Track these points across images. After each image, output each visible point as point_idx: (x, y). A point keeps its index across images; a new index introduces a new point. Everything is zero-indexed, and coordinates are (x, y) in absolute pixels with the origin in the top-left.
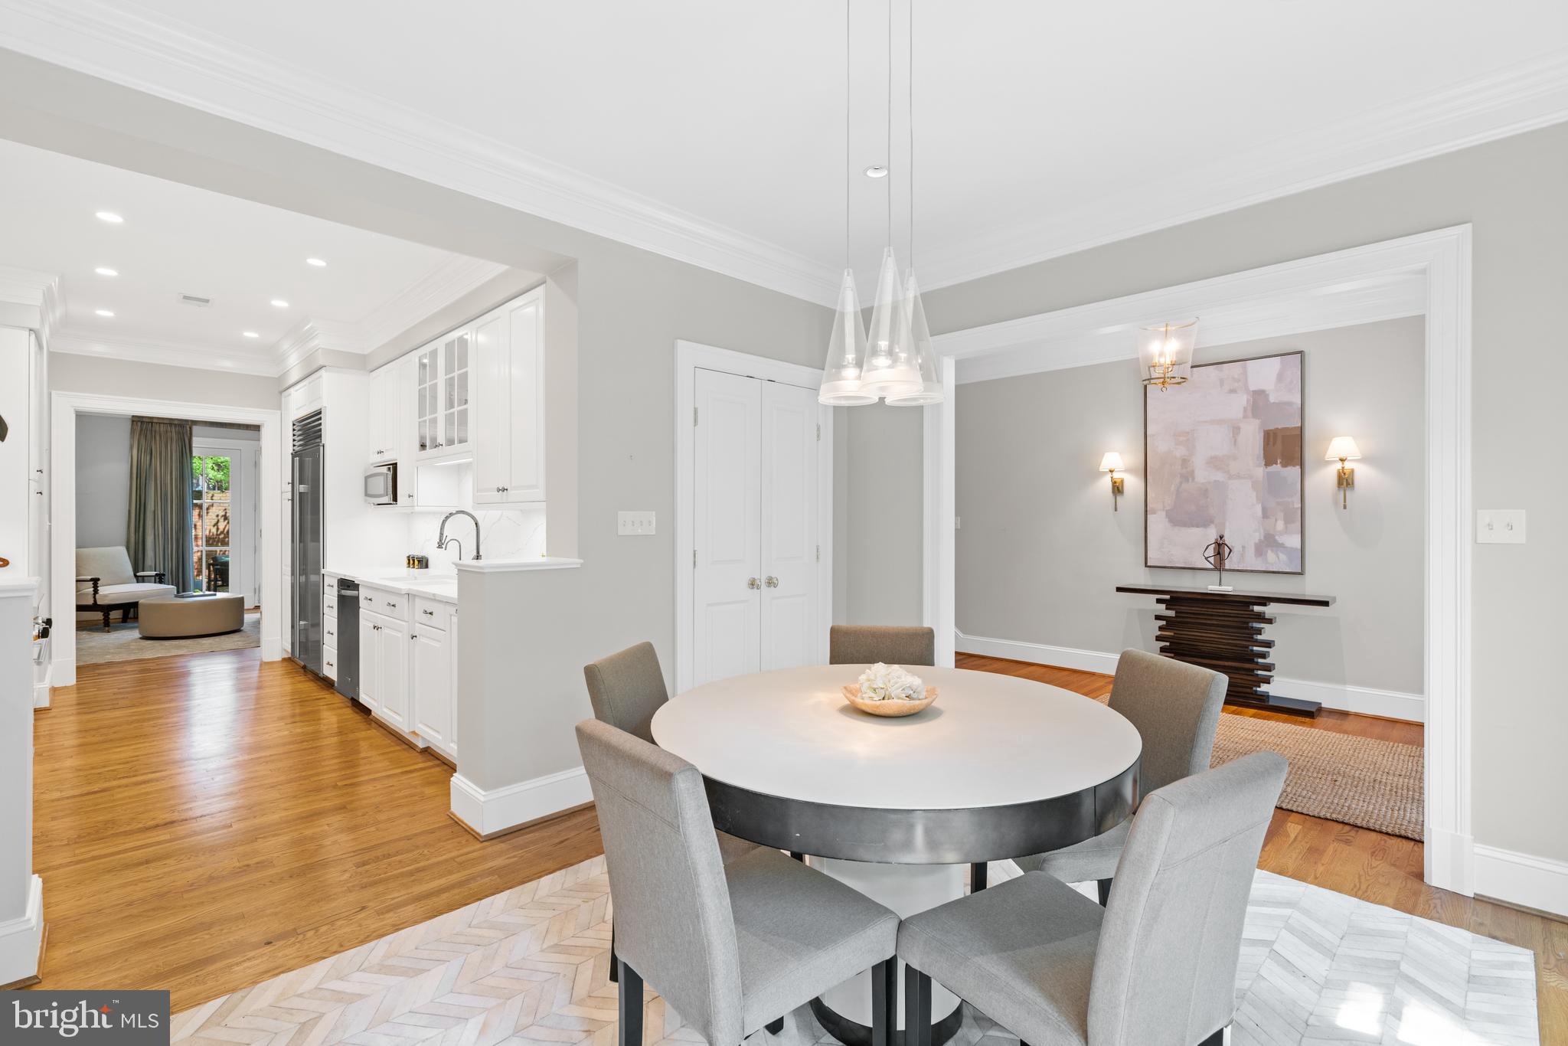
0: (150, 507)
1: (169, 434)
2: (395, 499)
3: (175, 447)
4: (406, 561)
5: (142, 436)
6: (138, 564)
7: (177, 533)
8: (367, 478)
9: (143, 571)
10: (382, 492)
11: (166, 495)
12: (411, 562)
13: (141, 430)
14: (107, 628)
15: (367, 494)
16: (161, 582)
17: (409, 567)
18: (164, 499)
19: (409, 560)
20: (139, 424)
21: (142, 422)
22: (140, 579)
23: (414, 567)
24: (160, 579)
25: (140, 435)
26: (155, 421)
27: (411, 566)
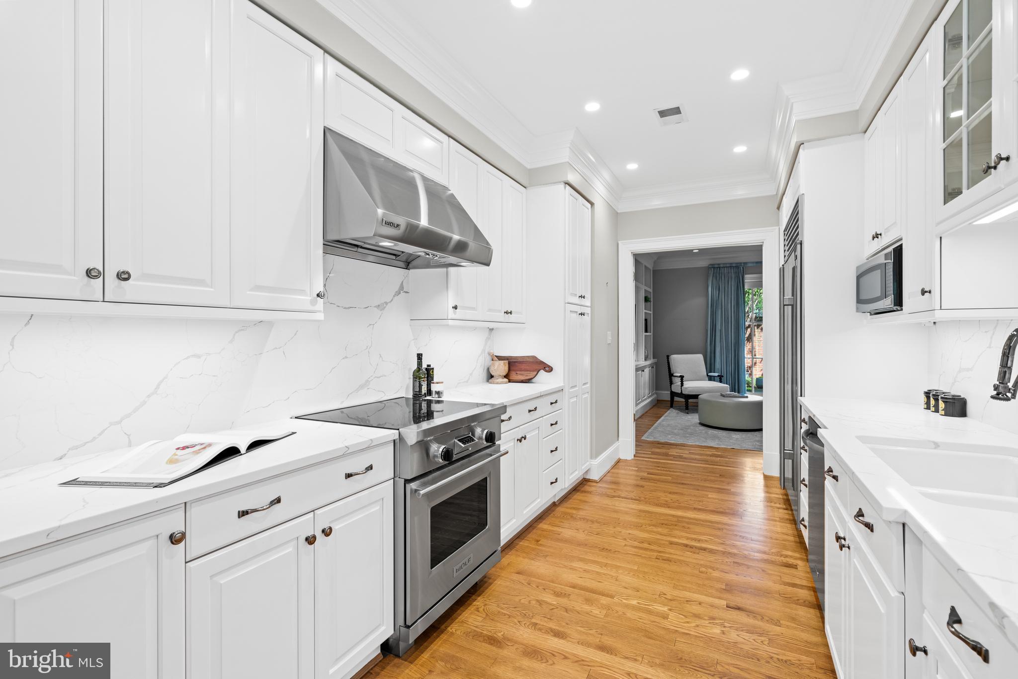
0: (718, 327)
1: (730, 275)
2: (899, 302)
3: (733, 283)
4: (923, 399)
5: (714, 278)
6: (710, 367)
7: (735, 347)
8: (859, 278)
9: (714, 373)
10: (879, 294)
11: (728, 318)
12: (932, 402)
13: (714, 273)
14: (687, 411)
15: (859, 301)
16: (721, 382)
17: (928, 408)
18: (727, 322)
19: (928, 398)
20: (712, 269)
21: (714, 268)
22: (711, 378)
23: (937, 411)
24: (720, 379)
25: (713, 278)
26: (721, 266)
27: (933, 409)
